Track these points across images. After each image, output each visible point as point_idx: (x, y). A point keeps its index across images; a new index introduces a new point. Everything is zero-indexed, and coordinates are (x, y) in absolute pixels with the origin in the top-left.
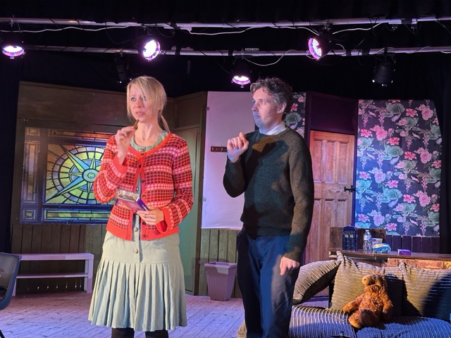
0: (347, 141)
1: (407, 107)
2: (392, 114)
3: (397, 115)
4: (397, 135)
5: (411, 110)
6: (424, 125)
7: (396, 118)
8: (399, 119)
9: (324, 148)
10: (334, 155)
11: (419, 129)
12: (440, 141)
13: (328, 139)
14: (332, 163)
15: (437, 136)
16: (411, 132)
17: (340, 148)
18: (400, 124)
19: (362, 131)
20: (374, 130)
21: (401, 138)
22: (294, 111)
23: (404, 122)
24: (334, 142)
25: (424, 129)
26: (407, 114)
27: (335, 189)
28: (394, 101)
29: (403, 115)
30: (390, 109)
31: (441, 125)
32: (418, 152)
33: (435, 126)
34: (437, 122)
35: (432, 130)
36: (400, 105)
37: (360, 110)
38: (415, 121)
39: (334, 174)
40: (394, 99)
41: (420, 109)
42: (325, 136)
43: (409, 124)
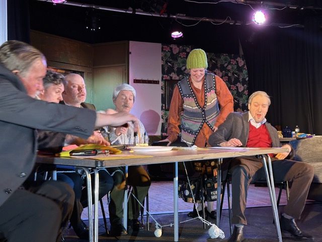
1: (231, 58)
2: (224, 62)
3: (227, 63)
4: (227, 75)
5: (233, 60)
6: (240, 69)
7: (226, 65)
8: (227, 66)
11: (237, 72)
12: (247, 79)
15: (246, 76)
16: (233, 74)
18: (228, 68)
20: (215, 71)
21: (229, 77)
23: (230, 67)
25: (240, 72)
26: (231, 63)
28: (225, 55)
29: (229, 63)
30: (223, 59)
31: (248, 70)
32: (237, 85)
33: (245, 70)
34: (246, 68)
35: (243, 73)
36: (228, 57)
38: (235, 67)
40: (225, 53)
41: (237, 60)
43: (232, 68)
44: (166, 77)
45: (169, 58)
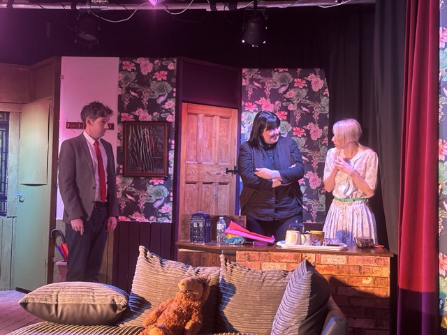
0: (229, 115)
1: (295, 76)
2: (279, 84)
3: (285, 85)
4: (284, 108)
5: (300, 80)
6: (314, 97)
7: (283, 89)
8: (287, 91)
9: (200, 124)
10: (214, 132)
11: (308, 102)
13: (205, 113)
14: (211, 140)
15: (327, 109)
16: (299, 105)
17: (221, 123)
18: (287, 96)
19: (246, 104)
20: (259, 103)
21: (289, 111)
22: (163, 80)
23: (292, 94)
24: (213, 116)
25: (314, 102)
26: (296, 85)
27: (215, 171)
28: (281, 70)
29: (291, 86)
30: (277, 79)
31: (332, 97)
32: (308, 127)
33: (325, 98)
34: (328, 93)
35: (322, 103)
36: (288, 74)
37: (244, 80)
38: (304, 93)
39: (213, 153)
40: (282, 68)
41: (309, 79)
42: (202, 110)
43: (297, 96)
44: (125, 117)
45: (134, 82)
